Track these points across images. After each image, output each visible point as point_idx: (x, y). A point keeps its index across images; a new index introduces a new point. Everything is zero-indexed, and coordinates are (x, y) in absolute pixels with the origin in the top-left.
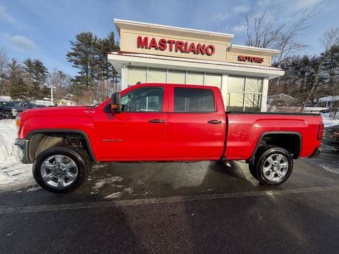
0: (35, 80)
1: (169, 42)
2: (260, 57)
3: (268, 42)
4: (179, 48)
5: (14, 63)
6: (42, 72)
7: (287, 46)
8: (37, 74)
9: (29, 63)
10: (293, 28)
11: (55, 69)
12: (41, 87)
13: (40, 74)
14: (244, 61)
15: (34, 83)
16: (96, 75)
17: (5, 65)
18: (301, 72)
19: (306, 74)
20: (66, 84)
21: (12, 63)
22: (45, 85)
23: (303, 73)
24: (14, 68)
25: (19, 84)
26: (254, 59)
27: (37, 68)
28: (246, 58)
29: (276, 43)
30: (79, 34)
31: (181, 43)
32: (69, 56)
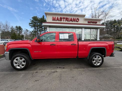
0: (19, 33)
1: (63, 18)
2: (96, 21)
3: (100, 16)
4: (67, 20)
5: (12, 27)
6: (21, 30)
7: (107, 17)
8: (19, 31)
9: (17, 27)
10: (109, 10)
11: (25, 29)
12: (21, 35)
13: (20, 30)
14: (90, 23)
15: (18, 34)
16: (38, 30)
17: (10, 28)
18: (113, 26)
19: (116, 26)
20: (28, 33)
21: (11, 27)
22: (22, 34)
23: (114, 26)
24: (12, 29)
25: (14, 34)
26: (94, 22)
27: (19, 28)
28: (91, 22)
29: (102, 16)
30: (33, 17)
31: (67, 18)
32: (29, 24)
